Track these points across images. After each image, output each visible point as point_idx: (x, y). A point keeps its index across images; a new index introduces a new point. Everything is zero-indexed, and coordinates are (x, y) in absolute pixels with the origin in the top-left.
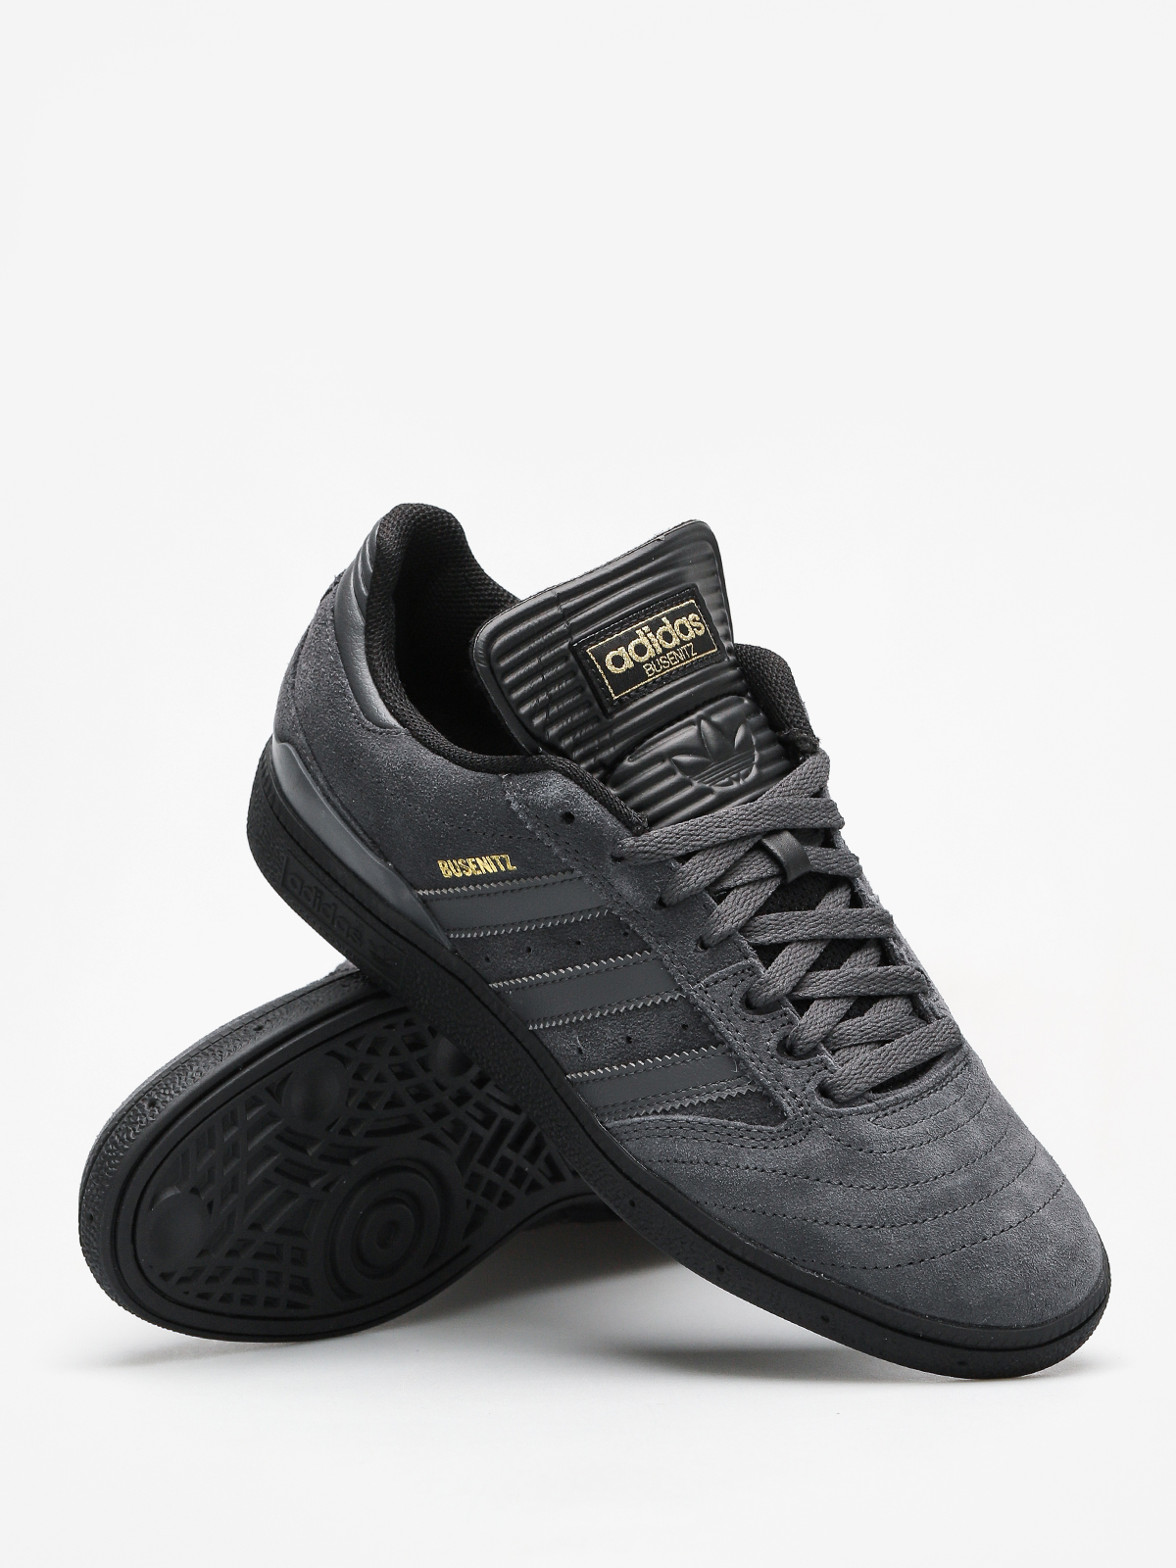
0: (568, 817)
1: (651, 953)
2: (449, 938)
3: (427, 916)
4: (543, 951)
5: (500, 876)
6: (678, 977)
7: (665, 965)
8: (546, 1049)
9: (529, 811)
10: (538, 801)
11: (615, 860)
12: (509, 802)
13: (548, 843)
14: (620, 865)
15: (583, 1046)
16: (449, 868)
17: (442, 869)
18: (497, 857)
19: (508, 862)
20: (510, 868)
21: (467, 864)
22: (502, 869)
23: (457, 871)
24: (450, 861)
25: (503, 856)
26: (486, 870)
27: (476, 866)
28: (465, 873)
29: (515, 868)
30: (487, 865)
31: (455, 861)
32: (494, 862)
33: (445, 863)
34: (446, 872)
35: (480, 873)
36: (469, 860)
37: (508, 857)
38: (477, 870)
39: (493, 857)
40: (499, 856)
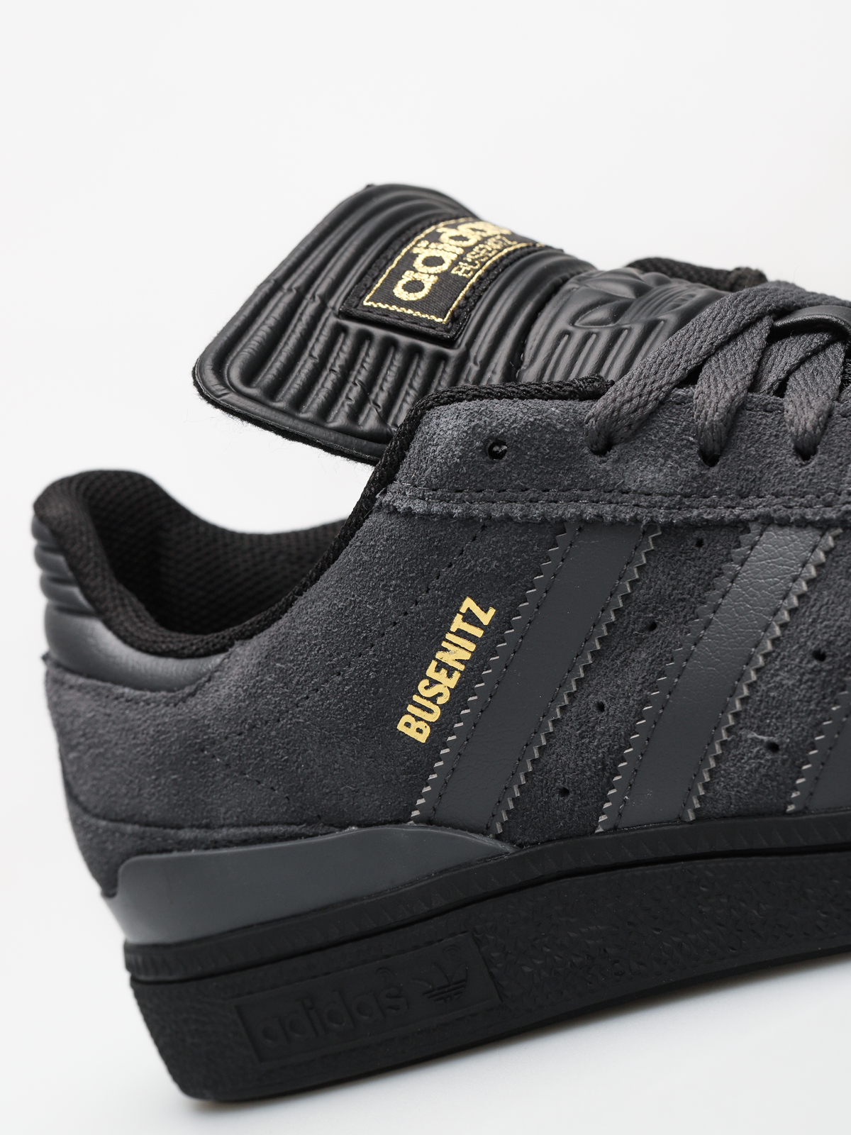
0: (495, 450)
1: (755, 528)
2: (498, 837)
3: (448, 832)
4: (618, 686)
5: (484, 648)
6: (809, 514)
7: (781, 519)
8: (733, 817)
9: (439, 493)
10: (440, 465)
11: (602, 451)
12: (409, 513)
13: (498, 511)
14: (613, 455)
15: (772, 734)
16: (418, 719)
17: (411, 732)
18: (458, 623)
19: (477, 610)
20: (486, 618)
21: (433, 682)
22: (478, 633)
23: (430, 711)
24: (410, 708)
25: (463, 610)
26: (461, 661)
27: (444, 672)
28: (441, 701)
29: (492, 611)
30: (456, 652)
31: (415, 698)
32: (460, 633)
33: (406, 718)
34: (419, 731)
35: (456, 675)
36: (431, 672)
37: (469, 604)
38: (450, 676)
39: (453, 629)
40: (459, 618)
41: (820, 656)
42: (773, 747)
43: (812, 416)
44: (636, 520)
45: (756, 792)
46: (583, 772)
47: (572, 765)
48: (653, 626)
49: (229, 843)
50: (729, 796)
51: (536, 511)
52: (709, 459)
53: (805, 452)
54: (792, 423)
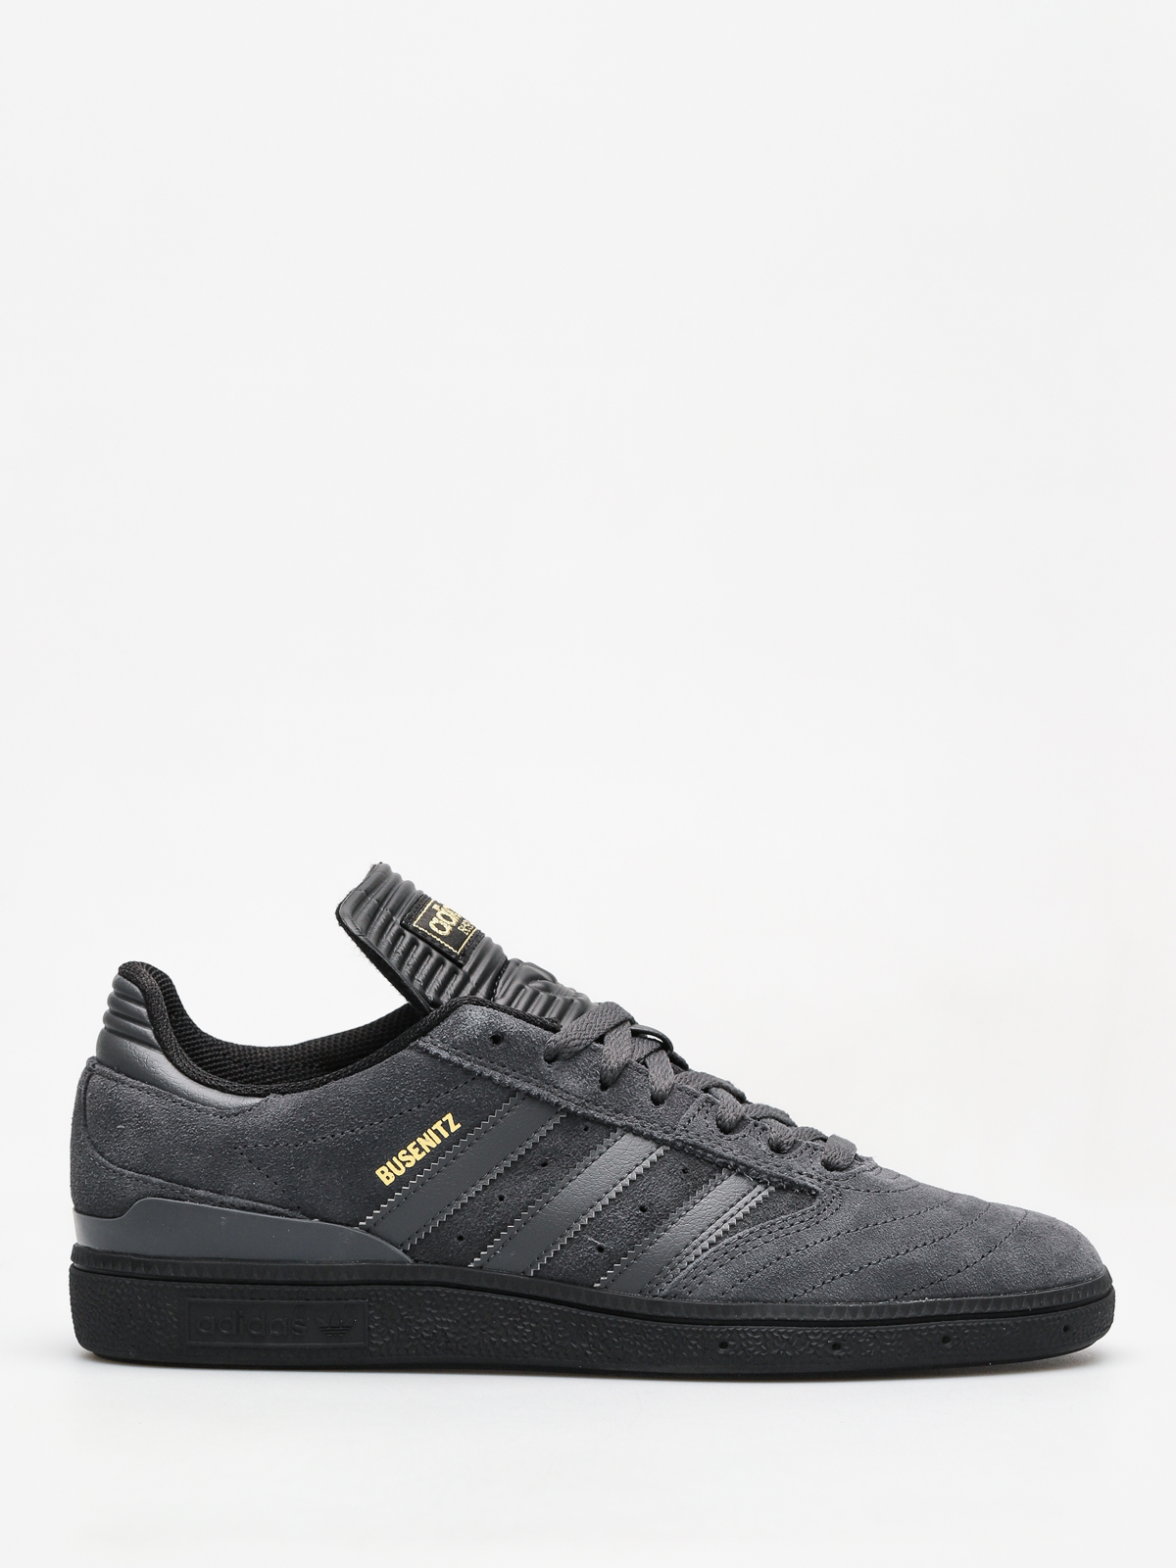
0: (497, 1039)
1: (619, 1131)
2: (404, 1251)
3: (378, 1239)
4: (516, 1189)
5: (446, 1145)
6: (655, 1134)
7: (638, 1131)
8: (558, 1281)
9: (458, 1051)
10: (464, 1036)
11: (550, 1061)
12: (436, 1056)
13: (488, 1073)
14: (556, 1065)
15: (603, 1242)
16: (390, 1171)
17: (383, 1178)
18: (438, 1126)
19: (451, 1122)
20: (454, 1128)
21: (409, 1153)
22: (446, 1135)
23: (399, 1169)
24: (389, 1164)
25: (444, 1119)
26: (429, 1147)
27: (417, 1149)
28: (408, 1165)
29: (459, 1126)
30: (429, 1141)
31: (394, 1159)
32: (436, 1132)
33: (383, 1168)
34: (388, 1178)
35: (423, 1154)
36: (410, 1147)
37: (449, 1117)
38: (420, 1153)
39: (433, 1128)
40: (440, 1122)
41: (643, 1209)
42: (601, 1249)
43: (666, 1084)
44: (557, 1105)
45: (580, 1270)
46: (478, 1230)
47: (473, 1224)
48: (544, 1165)
49: (232, 1206)
50: (561, 1268)
51: (508, 1080)
52: (604, 1087)
53: (657, 1100)
54: (653, 1083)
